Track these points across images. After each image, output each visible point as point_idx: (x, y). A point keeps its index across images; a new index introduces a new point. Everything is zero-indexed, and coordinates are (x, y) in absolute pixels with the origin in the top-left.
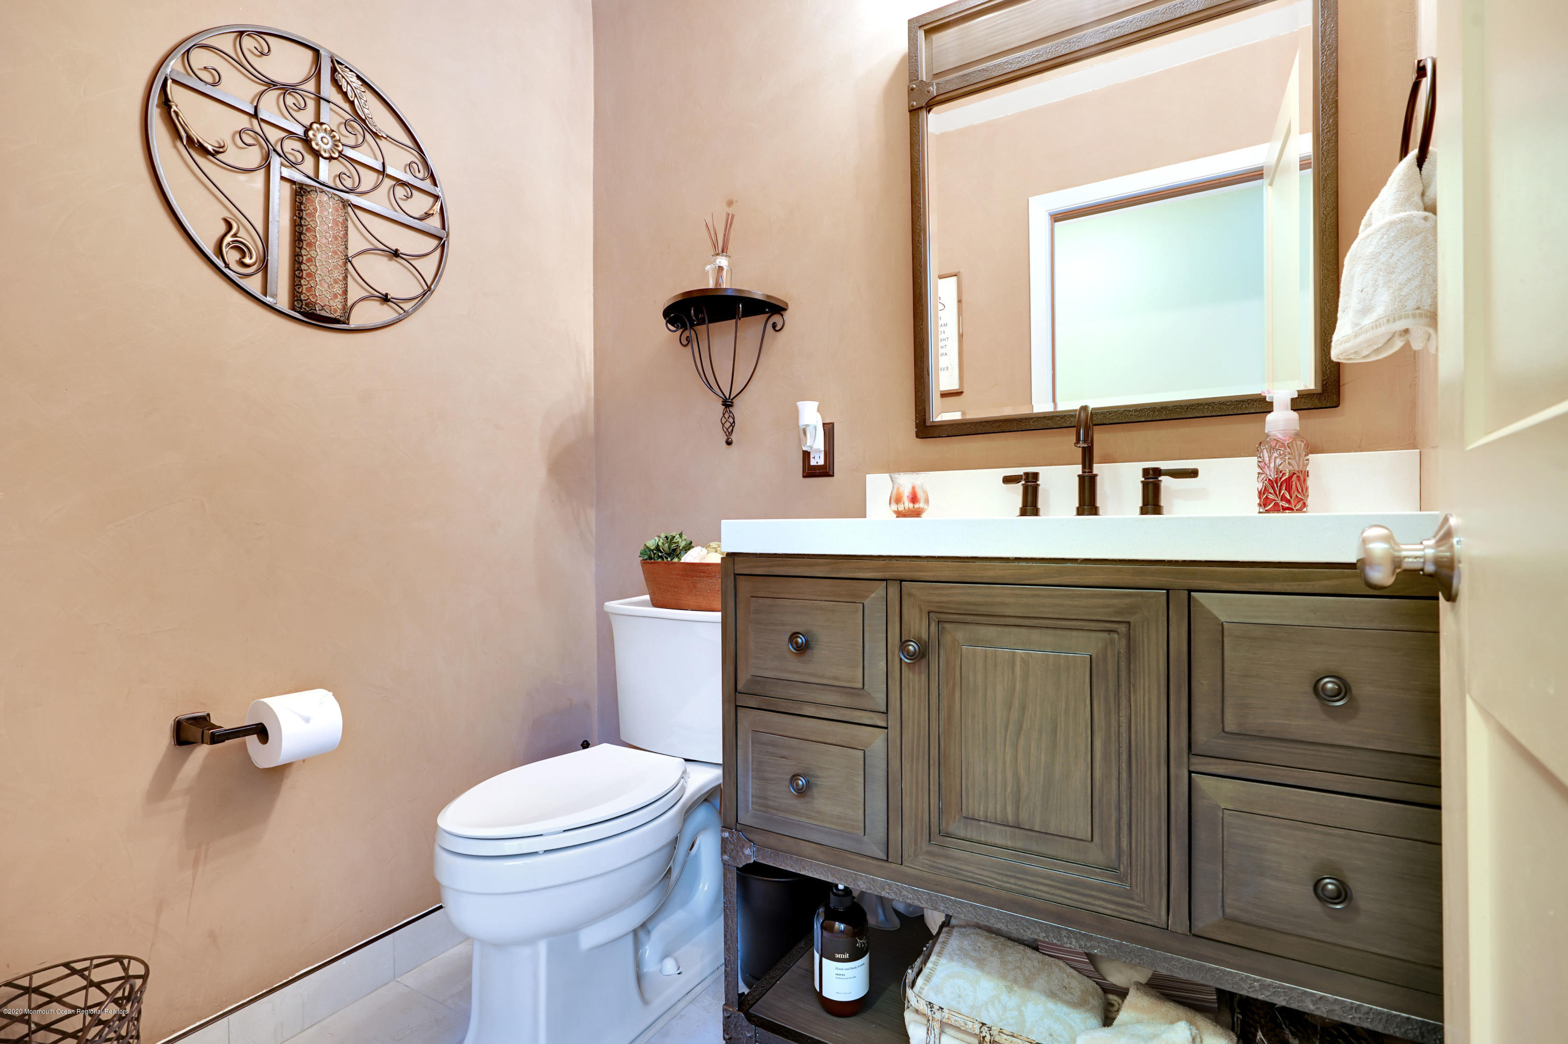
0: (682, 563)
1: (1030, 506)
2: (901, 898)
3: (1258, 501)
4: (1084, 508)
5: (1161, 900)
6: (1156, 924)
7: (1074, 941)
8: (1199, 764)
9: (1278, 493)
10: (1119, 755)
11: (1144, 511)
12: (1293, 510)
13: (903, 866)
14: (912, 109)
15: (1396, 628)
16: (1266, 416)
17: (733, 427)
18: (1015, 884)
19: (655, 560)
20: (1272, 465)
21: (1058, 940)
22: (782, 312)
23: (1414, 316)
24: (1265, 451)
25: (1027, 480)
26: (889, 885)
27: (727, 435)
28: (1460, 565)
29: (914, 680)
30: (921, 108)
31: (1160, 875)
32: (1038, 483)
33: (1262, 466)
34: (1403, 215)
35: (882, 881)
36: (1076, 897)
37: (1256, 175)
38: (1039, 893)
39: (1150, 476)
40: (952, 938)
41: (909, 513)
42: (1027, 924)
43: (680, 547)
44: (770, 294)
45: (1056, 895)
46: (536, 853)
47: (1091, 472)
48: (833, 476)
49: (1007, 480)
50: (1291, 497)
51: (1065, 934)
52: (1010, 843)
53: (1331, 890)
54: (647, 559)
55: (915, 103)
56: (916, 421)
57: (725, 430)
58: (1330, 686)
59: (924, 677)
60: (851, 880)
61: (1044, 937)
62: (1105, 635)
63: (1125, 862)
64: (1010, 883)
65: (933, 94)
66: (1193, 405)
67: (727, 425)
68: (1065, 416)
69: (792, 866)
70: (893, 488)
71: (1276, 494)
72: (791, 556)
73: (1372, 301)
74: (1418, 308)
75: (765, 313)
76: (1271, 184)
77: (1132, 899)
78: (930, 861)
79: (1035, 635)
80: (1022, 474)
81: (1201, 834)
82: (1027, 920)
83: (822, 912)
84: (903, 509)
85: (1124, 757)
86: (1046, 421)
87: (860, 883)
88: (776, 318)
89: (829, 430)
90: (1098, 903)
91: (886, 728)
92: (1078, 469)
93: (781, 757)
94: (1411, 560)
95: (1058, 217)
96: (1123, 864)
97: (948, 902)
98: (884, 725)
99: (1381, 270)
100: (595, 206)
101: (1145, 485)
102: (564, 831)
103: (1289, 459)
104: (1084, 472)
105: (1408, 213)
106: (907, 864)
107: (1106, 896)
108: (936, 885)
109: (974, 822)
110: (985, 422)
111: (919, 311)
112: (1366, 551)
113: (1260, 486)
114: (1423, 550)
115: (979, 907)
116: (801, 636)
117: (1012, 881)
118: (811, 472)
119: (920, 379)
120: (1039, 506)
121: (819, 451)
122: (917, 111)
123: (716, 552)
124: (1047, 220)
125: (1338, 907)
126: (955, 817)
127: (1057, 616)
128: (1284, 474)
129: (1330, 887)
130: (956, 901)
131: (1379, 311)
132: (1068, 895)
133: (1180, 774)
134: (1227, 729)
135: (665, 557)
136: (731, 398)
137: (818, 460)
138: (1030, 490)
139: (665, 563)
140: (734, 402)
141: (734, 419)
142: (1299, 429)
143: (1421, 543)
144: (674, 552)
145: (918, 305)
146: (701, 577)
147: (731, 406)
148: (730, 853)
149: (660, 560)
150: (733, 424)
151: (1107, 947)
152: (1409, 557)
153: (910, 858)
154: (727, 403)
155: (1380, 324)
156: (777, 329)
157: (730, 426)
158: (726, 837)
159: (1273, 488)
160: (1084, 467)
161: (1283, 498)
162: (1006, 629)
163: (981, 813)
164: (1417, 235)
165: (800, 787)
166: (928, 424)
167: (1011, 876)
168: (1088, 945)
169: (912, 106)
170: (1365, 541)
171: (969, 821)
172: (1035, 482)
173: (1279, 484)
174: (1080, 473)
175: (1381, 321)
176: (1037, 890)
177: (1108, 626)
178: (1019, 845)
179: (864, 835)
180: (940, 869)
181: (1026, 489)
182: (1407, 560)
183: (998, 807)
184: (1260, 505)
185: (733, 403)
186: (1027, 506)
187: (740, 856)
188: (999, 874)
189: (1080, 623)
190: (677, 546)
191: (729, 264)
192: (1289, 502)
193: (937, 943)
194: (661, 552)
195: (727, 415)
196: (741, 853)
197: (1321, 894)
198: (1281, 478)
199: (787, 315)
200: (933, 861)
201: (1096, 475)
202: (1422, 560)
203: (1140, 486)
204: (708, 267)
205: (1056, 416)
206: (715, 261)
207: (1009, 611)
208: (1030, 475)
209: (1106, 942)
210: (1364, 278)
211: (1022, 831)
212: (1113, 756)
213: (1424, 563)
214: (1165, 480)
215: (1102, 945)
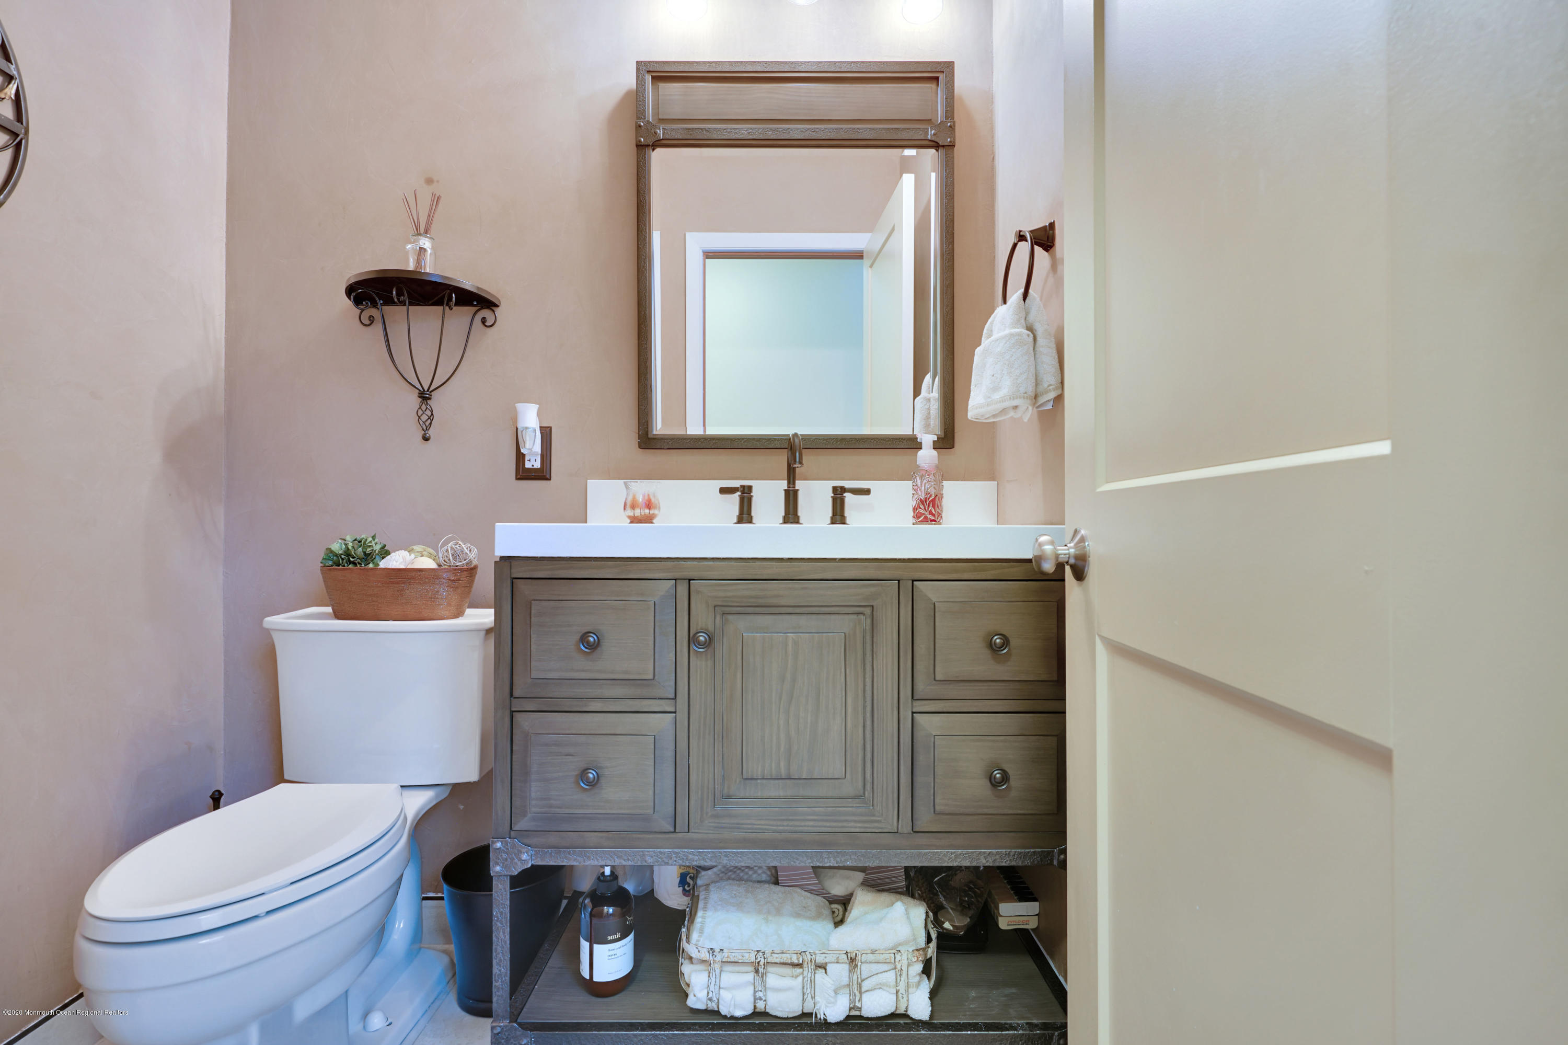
0: (380, 569)
1: (745, 516)
2: (687, 862)
3: (912, 514)
4: (789, 517)
5: (893, 811)
6: (891, 831)
7: (832, 859)
8: (919, 706)
9: (927, 509)
10: (865, 707)
11: (833, 522)
12: (936, 521)
13: (689, 834)
14: (639, 144)
15: (1030, 600)
16: (918, 451)
17: (431, 421)
18: (787, 826)
19: (344, 566)
20: (923, 488)
21: (820, 863)
22: (494, 308)
23: (1024, 398)
24: (918, 478)
25: (743, 493)
26: (676, 853)
27: (423, 430)
28: (1090, 559)
29: (701, 665)
30: (648, 146)
31: (893, 793)
32: (752, 494)
33: (915, 488)
34: (1017, 330)
35: (669, 851)
36: (834, 824)
37: (858, 255)
38: (806, 828)
39: (838, 493)
40: (711, 893)
41: (644, 519)
42: (797, 856)
43: (376, 550)
44: (480, 286)
45: (819, 827)
46: (256, 917)
47: (794, 487)
48: (550, 479)
49: (724, 491)
50: (935, 512)
51: (826, 856)
52: (782, 794)
53: (999, 777)
54: (332, 566)
55: (642, 139)
56: (639, 433)
57: (421, 423)
58: (998, 641)
59: (710, 663)
60: (638, 857)
61: (809, 863)
62: (855, 617)
63: (869, 790)
64: (783, 826)
65: (660, 137)
66: (863, 439)
67: (424, 418)
68: (770, 439)
69: (575, 859)
70: (628, 495)
71: (926, 510)
72: (581, 559)
73: (1000, 384)
74: (1026, 393)
75: (473, 305)
76: (871, 266)
77: (874, 816)
78: (715, 823)
79: (803, 621)
80: (739, 486)
81: (921, 759)
82: (796, 853)
83: (588, 902)
84: (639, 514)
85: (869, 709)
86: (755, 443)
87: (647, 858)
88: (485, 313)
89: (546, 434)
90: (850, 825)
91: (675, 712)
92: (784, 484)
93: (567, 755)
94: (1062, 556)
95: (710, 255)
96: (868, 790)
97: (731, 854)
98: (673, 710)
99: (1005, 364)
100: (229, 137)
101: (834, 500)
102: (292, 883)
103: (934, 484)
104: (789, 487)
105: (1018, 330)
106: (693, 831)
107: (856, 818)
108: (720, 842)
109: (753, 781)
110: (703, 438)
111: (643, 331)
112: (1042, 551)
113: (914, 503)
114: (1068, 550)
115: (757, 852)
116: (592, 635)
117: (785, 823)
118: (524, 474)
119: (644, 394)
120: (753, 514)
121: (536, 454)
122: (644, 147)
123: (422, 556)
124: (700, 256)
125: (1004, 787)
126: (736, 781)
127: (820, 604)
128: (931, 496)
129: (998, 776)
130: (737, 852)
131: (1004, 391)
132: (828, 824)
133: (906, 715)
134: (937, 679)
135: (358, 563)
136: (430, 390)
137: (533, 462)
138: (746, 500)
139: (361, 569)
140: (433, 395)
141: (432, 411)
142: (937, 463)
143: (1066, 545)
144: (368, 557)
145: (643, 326)
146: (410, 583)
147: (430, 399)
148: (503, 863)
149: (351, 566)
150: (431, 417)
151: (856, 858)
152: (1062, 554)
153: (697, 825)
154: (425, 395)
155: (1005, 399)
156: (487, 324)
157: (428, 419)
158: (498, 847)
159: (923, 504)
160: (789, 483)
161: (931, 513)
162: (780, 617)
163: (759, 773)
164: (1025, 345)
165: (591, 780)
166: (650, 436)
167: (784, 820)
168: (843, 859)
169: (640, 141)
170: (1040, 545)
171: (748, 781)
172: (750, 494)
173: (928, 503)
174: (786, 488)
175: (1006, 398)
176: (805, 826)
177: (857, 610)
178: (789, 793)
179: (654, 813)
180: (724, 828)
181: (742, 499)
182: (1061, 556)
183: (773, 765)
184: (914, 517)
185: (431, 395)
186: (743, 514)
187: (516, 863)
188: (775, 820)
189: (837, 609)
190: (373, 550)
191: (432, 247)
192: (934, 515)
193: (700, 901)
194: (354, 558)
195: (424, 407)
196: (516, 860)
197: (994, 782)
198: (929, 499)
199: (498, 311)
200: (717, 823)
201: (798, 490)
202: (1068, 556)
203: (831, 500)
204: (409, 246)
205: (763, 439)
206: (418, 241)
207: (783, 602)
208: (746, 488)
209: (856, 854)
210: (994, 367)
211: (793, 781)
212: (860, 709)
213: (1069, 558)
214: (848, 496)
215: (853, 857)
